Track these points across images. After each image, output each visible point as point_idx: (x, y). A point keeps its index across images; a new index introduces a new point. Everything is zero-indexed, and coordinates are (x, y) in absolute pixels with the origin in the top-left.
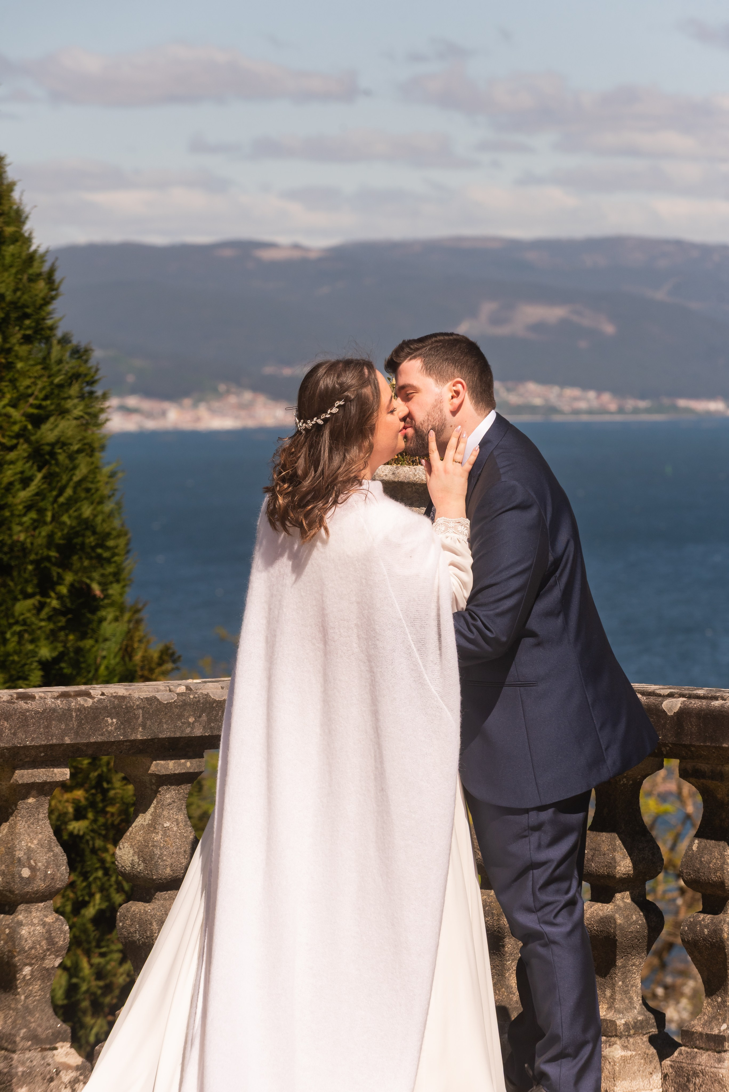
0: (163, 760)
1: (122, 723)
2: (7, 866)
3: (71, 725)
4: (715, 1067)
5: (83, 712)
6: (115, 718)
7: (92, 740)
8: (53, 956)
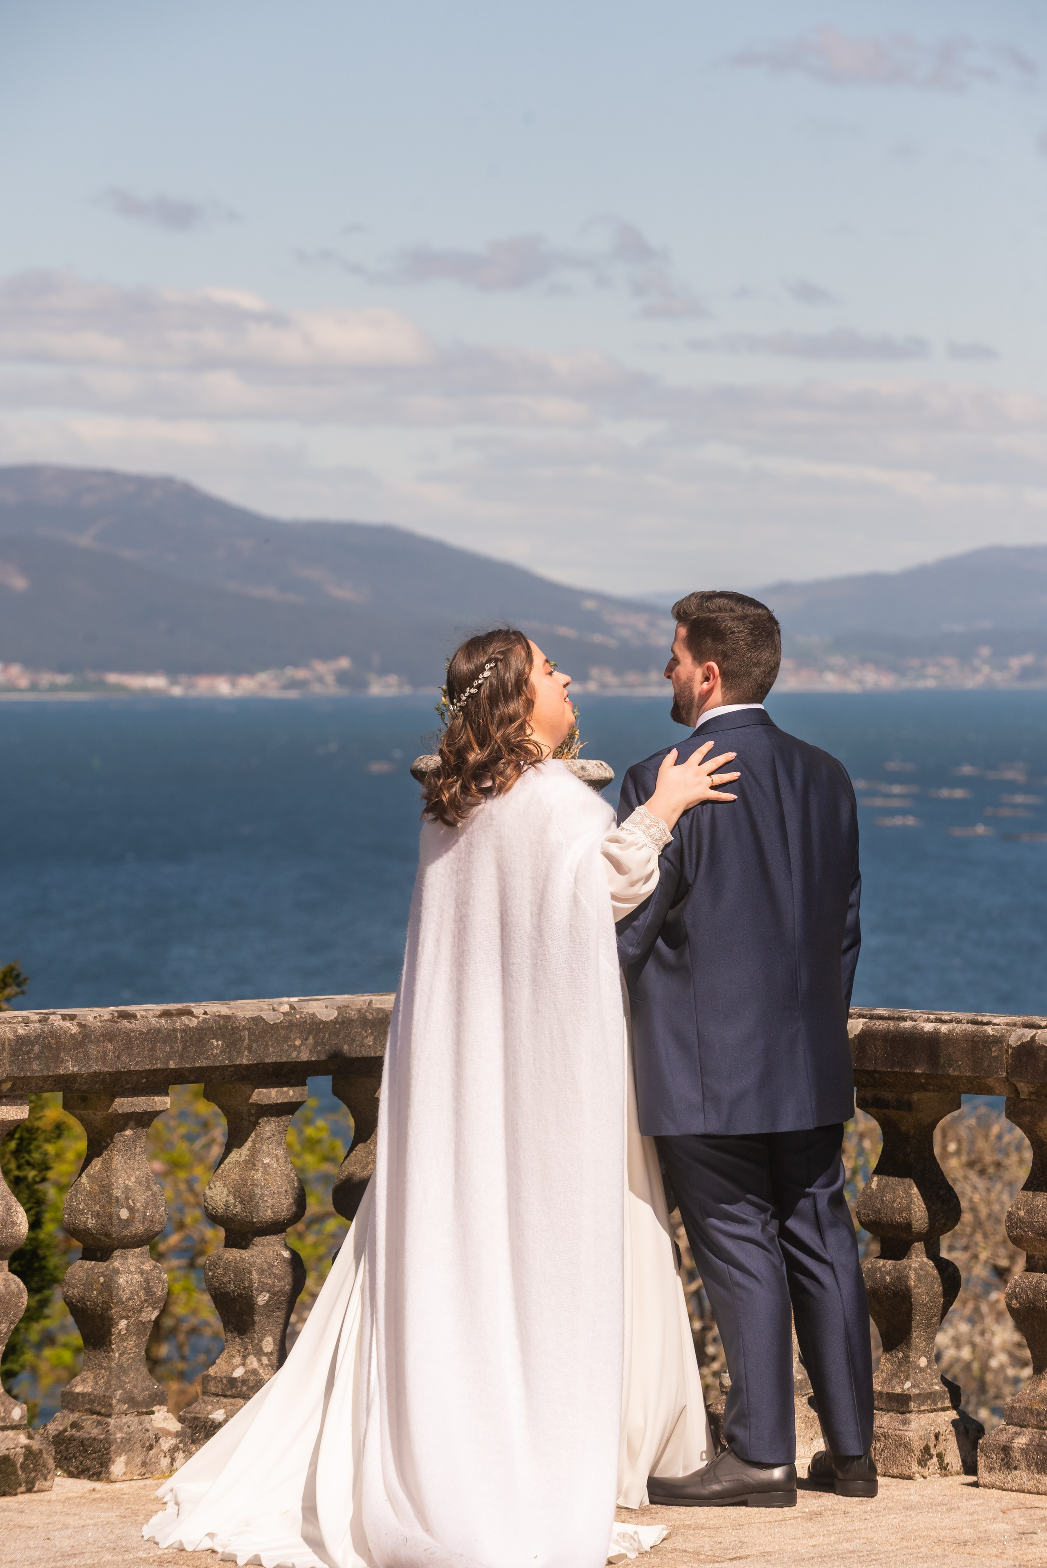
0: (265, 1088)
1: (227, 1045)
2: (103, 1206)
3: (176, 1048)
4: (900, 1430)
5: (188, 1033)
6: (220, 1040)
7: (197, 1065)
8: (151, 1309)
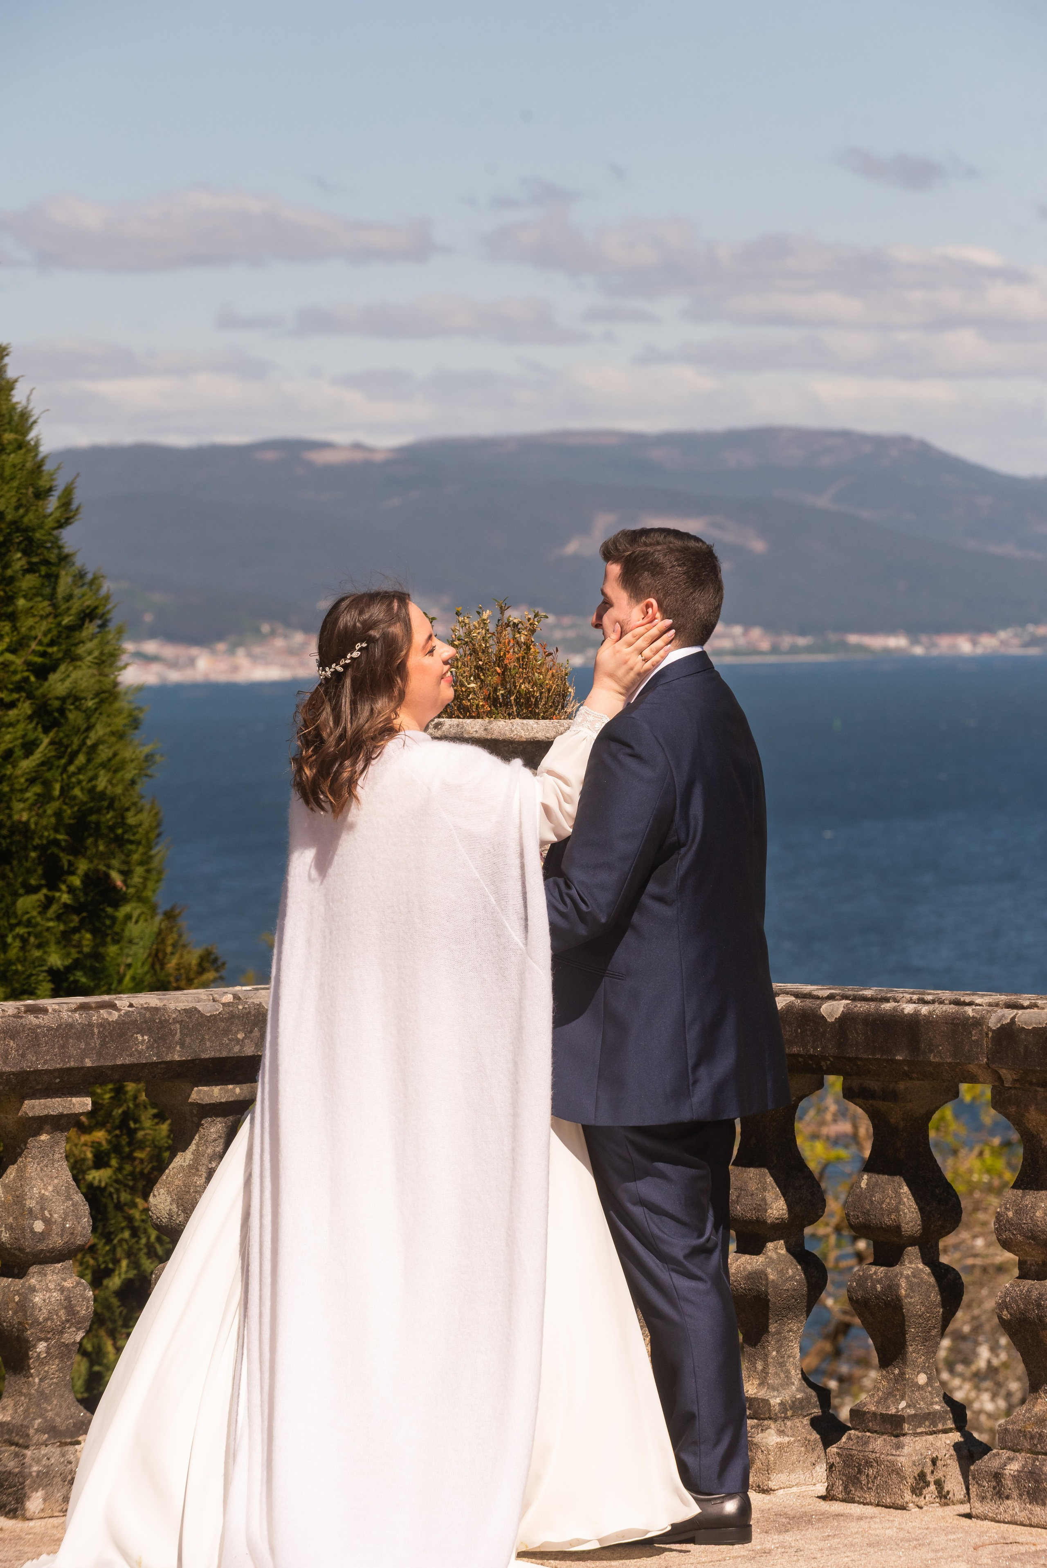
0: (206, 1085)
1: (155, 1040)
2: (16, 1218)
3: (93, 1044)
4: (893, 1455)
5: (107, 1028)
6: (146, 1035)
7: (119, 1062)
8: (74, 1329)
